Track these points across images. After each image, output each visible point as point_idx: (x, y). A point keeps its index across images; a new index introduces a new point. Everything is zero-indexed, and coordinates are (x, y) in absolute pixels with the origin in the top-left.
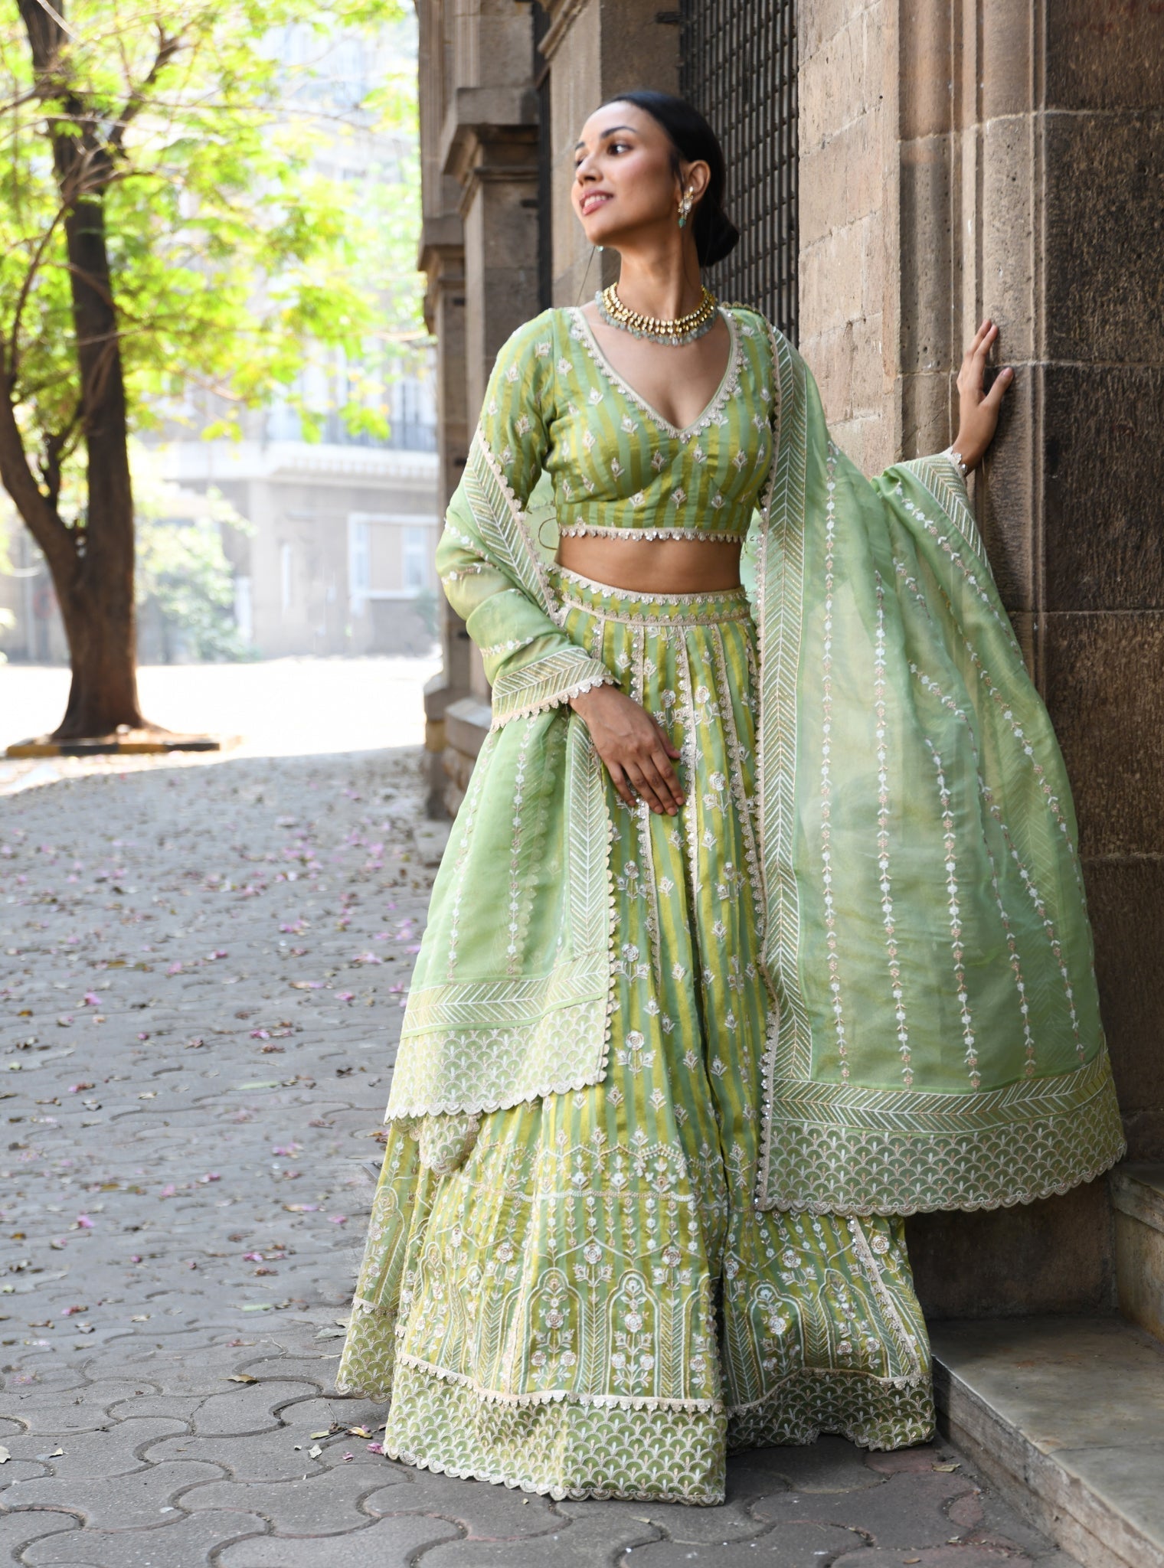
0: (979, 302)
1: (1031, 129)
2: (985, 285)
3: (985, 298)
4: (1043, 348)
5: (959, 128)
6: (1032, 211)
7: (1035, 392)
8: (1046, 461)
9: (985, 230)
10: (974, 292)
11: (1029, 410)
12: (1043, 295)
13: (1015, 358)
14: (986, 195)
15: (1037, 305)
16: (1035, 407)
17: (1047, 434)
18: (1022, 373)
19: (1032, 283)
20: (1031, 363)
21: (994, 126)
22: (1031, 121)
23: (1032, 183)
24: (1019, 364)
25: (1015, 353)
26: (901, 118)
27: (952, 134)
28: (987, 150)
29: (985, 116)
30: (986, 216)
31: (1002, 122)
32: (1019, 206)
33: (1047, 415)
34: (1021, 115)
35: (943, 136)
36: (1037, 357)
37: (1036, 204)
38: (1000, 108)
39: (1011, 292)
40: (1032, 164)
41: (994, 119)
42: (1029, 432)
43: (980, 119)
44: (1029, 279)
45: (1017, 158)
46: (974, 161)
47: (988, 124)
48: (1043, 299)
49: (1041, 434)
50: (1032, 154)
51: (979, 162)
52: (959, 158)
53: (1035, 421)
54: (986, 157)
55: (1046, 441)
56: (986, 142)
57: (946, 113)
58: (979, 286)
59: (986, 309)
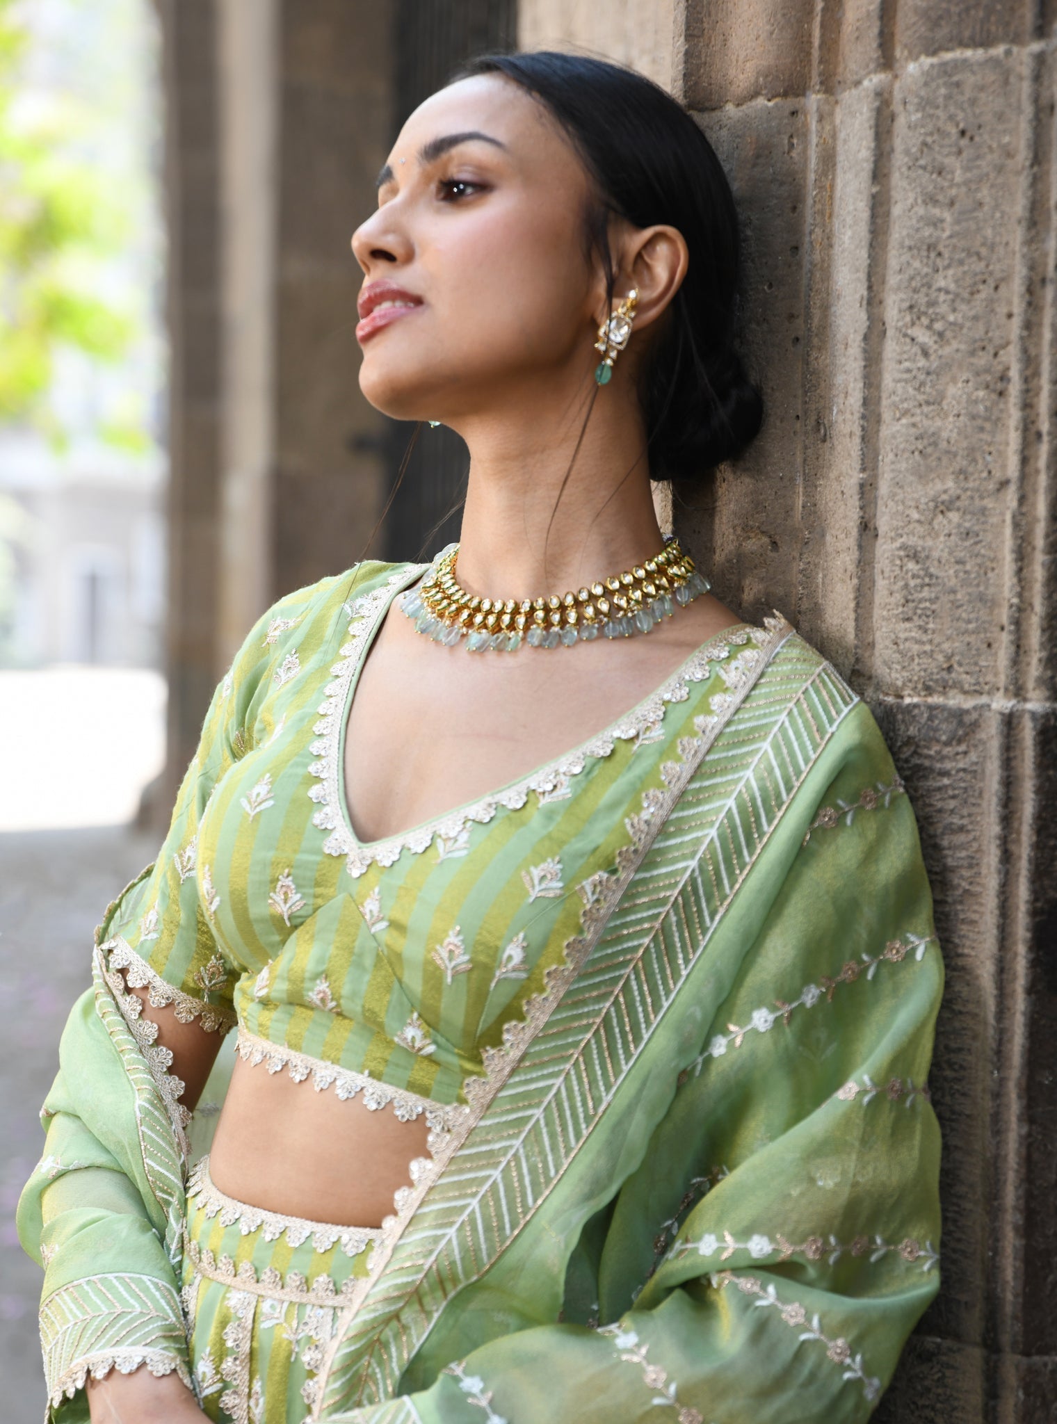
0: (867, 528)
1: (1026, 88)
2: (884, 487)
3: (883, 523)
4: (1034, 669)
5: (829, 86)
6: (1018, 307)
7: (1009, 783)
8: (1034, 964)
9: (891, 348)
10: (854, 502)
11: (991, 826)
12: (1040, 529)
13: (957, 685)
14: (894, 258)
15: (1022, 556)
16: (1008, 818)
17: (1037, 893)
18: (975, 725)
19: (1011, 497)
20: (1001, 703)
21: (928, 78)
22: (1026, 70)
23: (1017, 235)
24: (968, 703)
25: (959, 674)
26: (689, 55)
27: (813, 100)
28: (904, 138)
29: (899, 52)
30: (893, 312)
31: (946, 70)
32: (985, 292)
33: (1038, 846)
34: (999, 50)
35: (790, 103)
36: (1018, 691)
37: (1030, 290)
38: (943, 32)
39: (954, 516)
40: (1023, 182)
41: (927, 61)
42: (991, 882)
43: (887, 61)
44: (1004, 484)
45: (984, 165)
46: (868, 167)
47: (913, 69)
48: (1040, 541)
49: (1023, 891)
50: (1023, 155)
51: (879, 173)
52: (829, 160)
53: (1007, 857)
54: (899, 160)
55: (1034, 913)
56: (901, 122)
57: (801, 43)
58: (867, 490)
59: (885, 550)
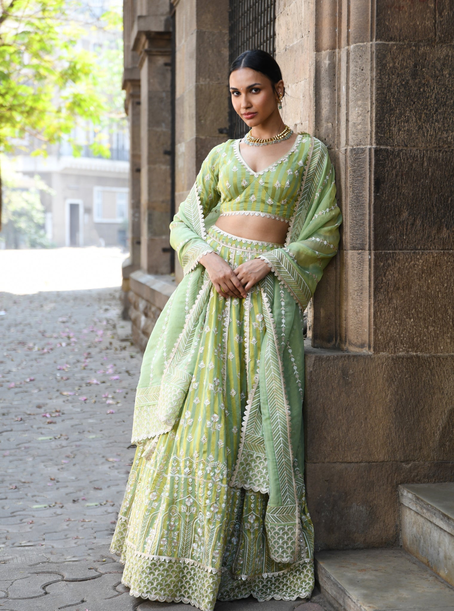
0: (347, 120)
1: (370, 49)
2: (350, 113)
3: (350, 119)
4: (374, 141)
5: (340, 48)
6: (370, 83)
7: (370, 159)
8: (375, 188)
9: (350, 91)
10: (345, 116)
11: (368, 166)
12: (374, 118)
13: (362, 144)
14: (351, 76)
15: (371, 123)
16: (370, 165)
17: (375, 176)
18: (365, 150)
19: (369, 113)
20: (369, 147)
21: (355, 48)
22: (370, 46)
23: (369, 72)
24: (364, 147)
25: (362, 142)
26: (316, 43)
27: (337, 50)
28: (351, 57)
29: (350, 43)
30: (350, 84)
31: (357, 46)
32: (365, 81)
33: (375, 169)
34: (365, 43)
35: (333, 51)
36: (371, 144)
37: (371, 81)
38: (357, 40)
39: (361, 117)
40: (370, 64)
41: (354, 45)
42: (368, 175)
43: (348, 44)
44: (368, 111)
45: (364, 61)
46: (346, 61)
47: (352, 47)
48: (374, 120)
49: (373, 176)
50: (370, 60)
51: (348, 62)
52: (340, 60)
53: (370, 171)
54: (351, 60)
55: (375, 179)
56: (351, 54)
57: (335, 41)
58: (347, 114)
59: (350, 124)
